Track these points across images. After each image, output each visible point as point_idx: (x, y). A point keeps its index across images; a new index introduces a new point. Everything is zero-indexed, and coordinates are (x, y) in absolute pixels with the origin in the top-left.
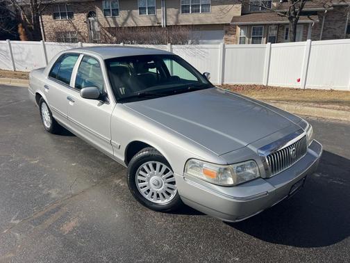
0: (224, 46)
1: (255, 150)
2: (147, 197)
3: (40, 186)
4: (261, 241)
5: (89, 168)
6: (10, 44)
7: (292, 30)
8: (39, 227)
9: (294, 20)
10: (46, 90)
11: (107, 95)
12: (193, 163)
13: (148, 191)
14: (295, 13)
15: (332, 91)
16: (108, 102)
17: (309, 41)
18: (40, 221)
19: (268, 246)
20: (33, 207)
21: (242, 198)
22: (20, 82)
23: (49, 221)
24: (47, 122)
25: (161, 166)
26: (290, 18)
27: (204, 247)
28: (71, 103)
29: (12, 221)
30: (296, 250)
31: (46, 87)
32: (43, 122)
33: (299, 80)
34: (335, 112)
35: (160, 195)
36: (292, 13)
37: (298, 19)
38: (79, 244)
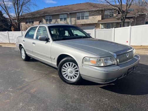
0: (95, 30)
1: (112, 53)
2: (67, 78)
3: (21, 78)
4: (117, 94)
5: (41, 72)
6: (8, 33)
7: (123, 24)
8: (21, 91)
9: (123, 20)
10: (24, 42)
11: (49, 39)
12: (86, 59)
13: (67, 76)
14: (123, 18)
15: (142, 46)
16: (49, 42)
17: (130, 26)
18: (21, 89)
19: (120, 95)
20: (18, 84)
21: (107, 71)
22: (12, 46)
23: (25, 89)
24: (23, 56)
25: (72, 64)
26: (122, 20)
27: (92, 96)
28: (34, 45)
29: (9, 89)
30: (133, 96)
31: (24, 41)
32: (22, 57)
33: (127, 42)
34: (144, 51)
35: (72, 77)
36: (122, 17)
37: (124, 20)
38: (38, 96)
